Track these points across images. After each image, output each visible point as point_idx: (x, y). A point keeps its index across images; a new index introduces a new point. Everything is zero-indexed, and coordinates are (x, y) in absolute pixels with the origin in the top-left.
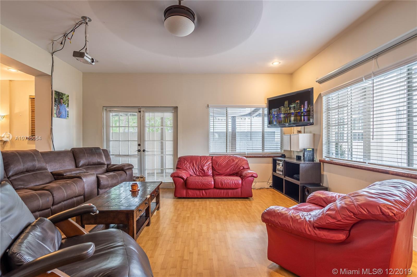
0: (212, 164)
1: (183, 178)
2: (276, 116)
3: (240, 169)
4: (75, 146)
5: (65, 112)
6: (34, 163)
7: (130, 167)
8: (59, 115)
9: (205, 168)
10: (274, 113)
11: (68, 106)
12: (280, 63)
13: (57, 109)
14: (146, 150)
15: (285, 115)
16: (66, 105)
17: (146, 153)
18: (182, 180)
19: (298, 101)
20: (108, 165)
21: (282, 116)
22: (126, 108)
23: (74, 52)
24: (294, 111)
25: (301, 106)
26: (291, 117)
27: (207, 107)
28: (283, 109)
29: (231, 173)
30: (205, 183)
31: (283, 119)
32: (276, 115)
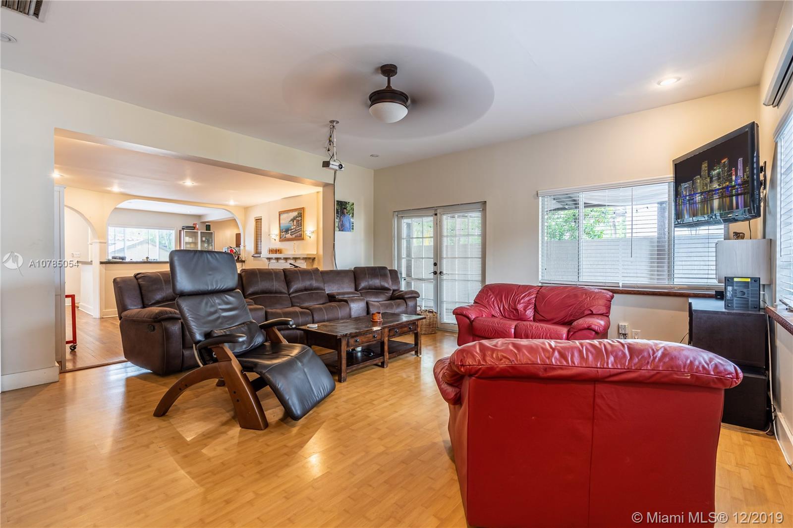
0: (535, 300)
1: (468, 318)
2: (689, 200)
3: (584, 313)
4: (362, 264)
5: (350, 223)
6: (311, 282)
7: (415, 295)
8: (342, 228)
9: (520, 307)
10: (684, 193)
11: (353, 216)
12: (679, 79)
13: (339, 222)
14: (444, 272)
15: (702, 197)
16: (351, 215)
17: (444, 277)
18: (468, 321)
19: (725, 160)
20: (394, 291)
21: (697, 198)
22: (419, 211)
23: (324, 162)
24: (719, 185)
25: (732, 170)
26: (713, 199)
27: (536, 195)
28: (699, 181)
29: (566, 320)
30: (499, 329)
31: (700, 206)
32: (688, 198)
